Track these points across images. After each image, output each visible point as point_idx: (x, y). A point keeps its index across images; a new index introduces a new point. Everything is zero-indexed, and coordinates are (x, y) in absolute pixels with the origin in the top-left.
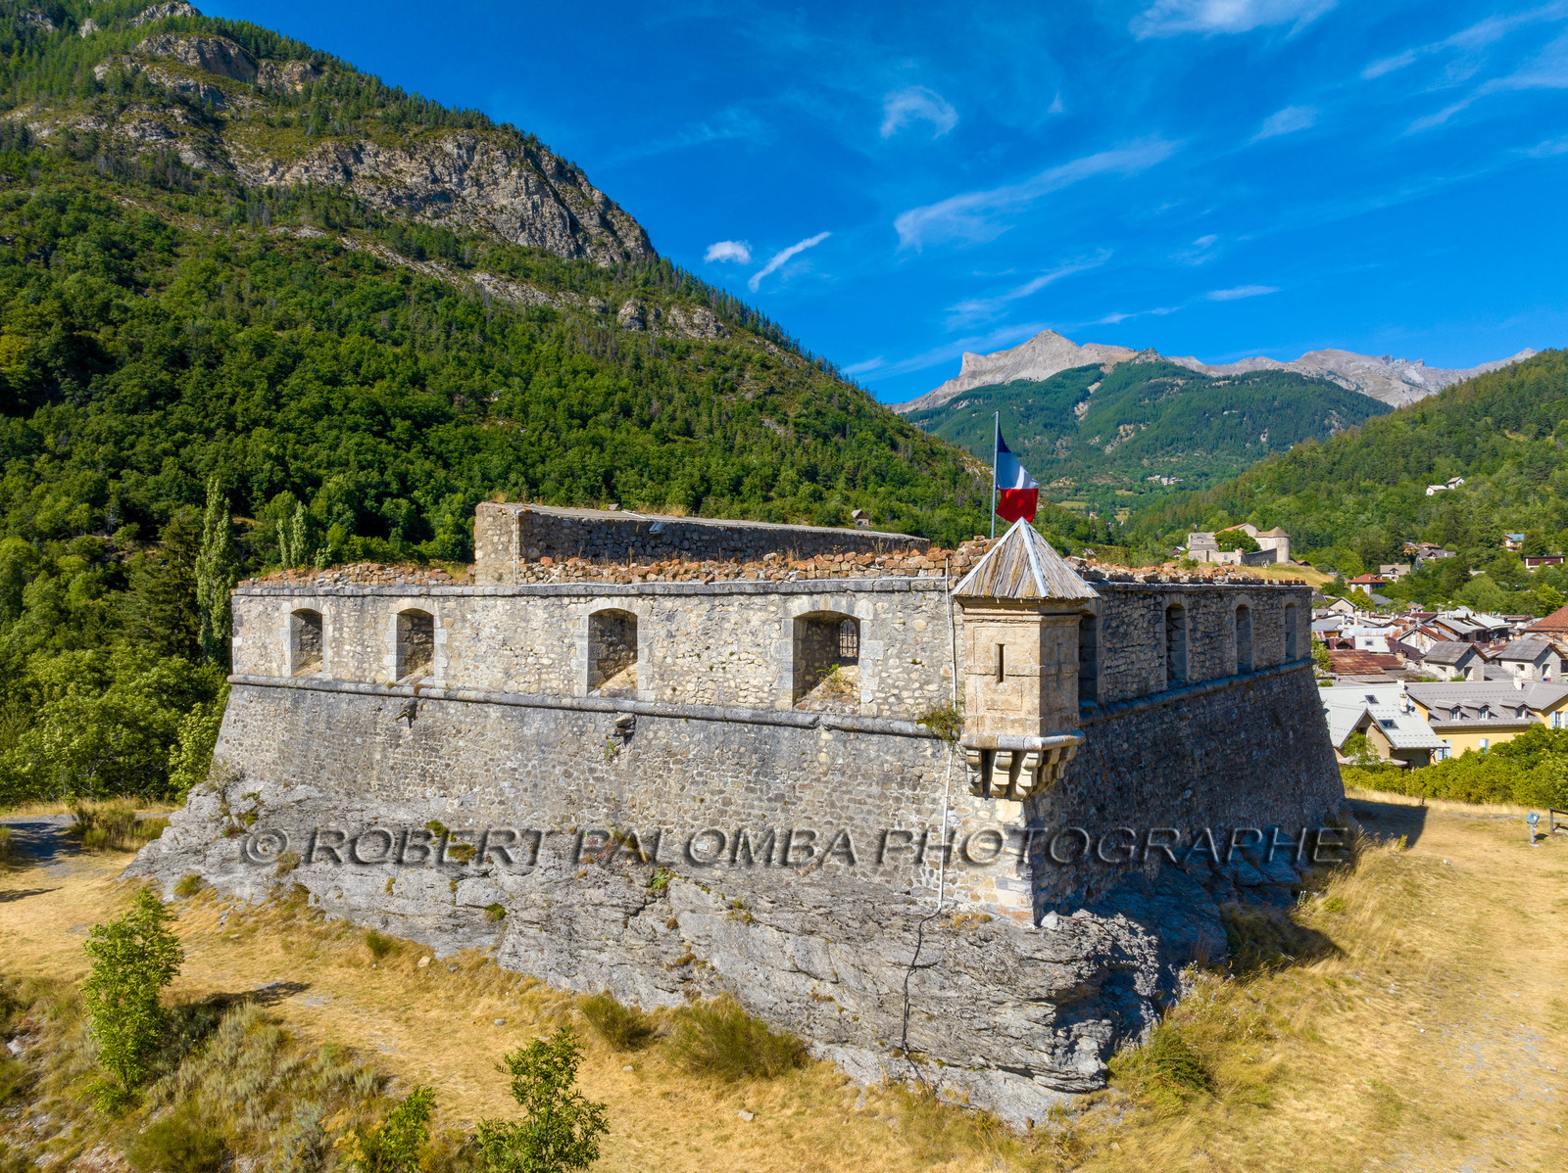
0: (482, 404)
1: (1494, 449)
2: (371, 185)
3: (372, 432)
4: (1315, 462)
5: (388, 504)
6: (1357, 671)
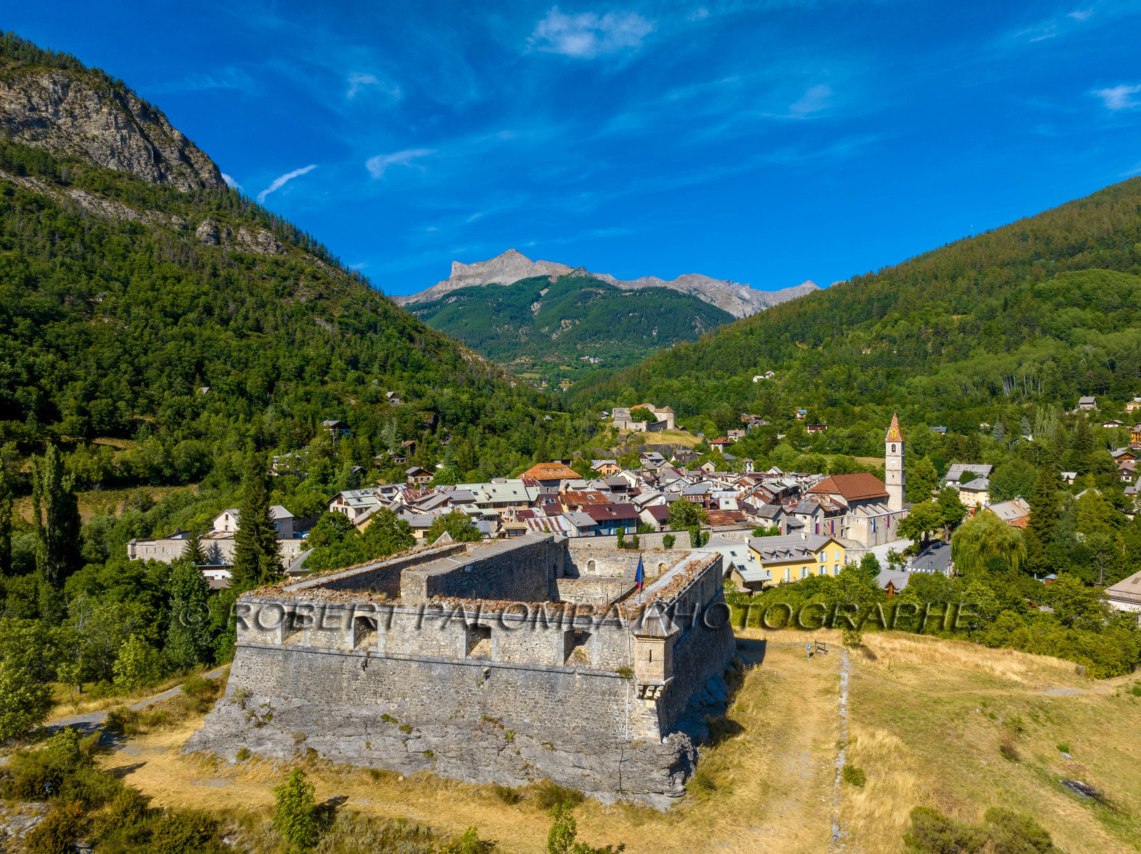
0: (89, 304)
1: (790, 354)
3: (0, 330)
4: (688, 357)
5: (19, 393)
6: (722, 523)
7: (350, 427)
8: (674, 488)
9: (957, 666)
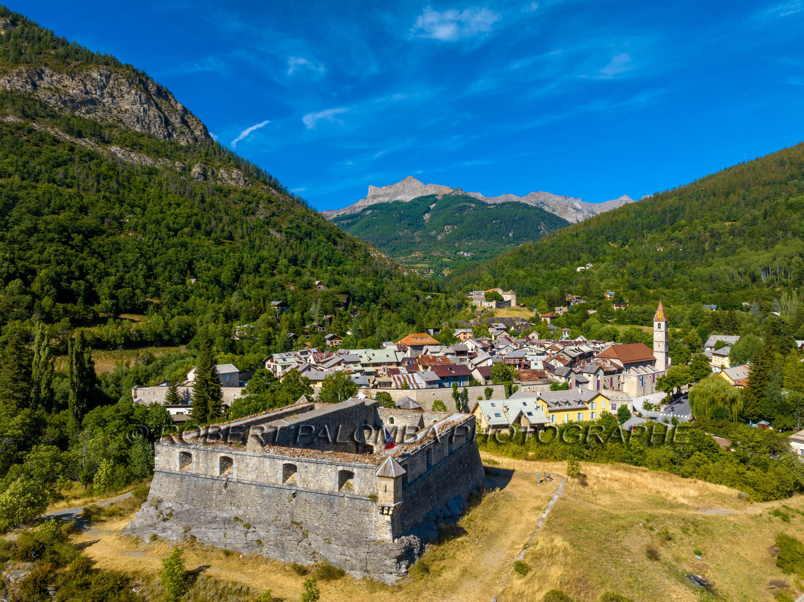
0: (120, 223)
1: (605, 251)
2: (49, 93)
3: (63, 243)
4: (530, 253)
5: (73, 285)
6: (529, 379)
7: (289, 306)
8: (504, 352)
9: (645, 492)
